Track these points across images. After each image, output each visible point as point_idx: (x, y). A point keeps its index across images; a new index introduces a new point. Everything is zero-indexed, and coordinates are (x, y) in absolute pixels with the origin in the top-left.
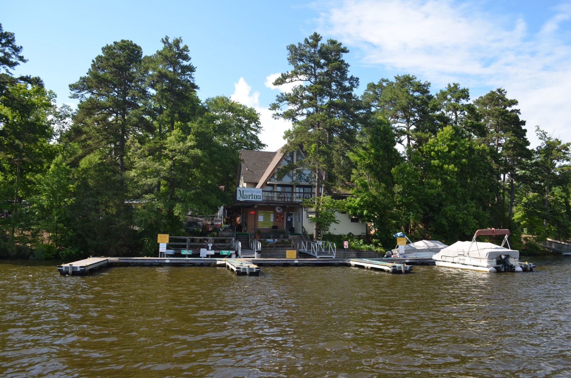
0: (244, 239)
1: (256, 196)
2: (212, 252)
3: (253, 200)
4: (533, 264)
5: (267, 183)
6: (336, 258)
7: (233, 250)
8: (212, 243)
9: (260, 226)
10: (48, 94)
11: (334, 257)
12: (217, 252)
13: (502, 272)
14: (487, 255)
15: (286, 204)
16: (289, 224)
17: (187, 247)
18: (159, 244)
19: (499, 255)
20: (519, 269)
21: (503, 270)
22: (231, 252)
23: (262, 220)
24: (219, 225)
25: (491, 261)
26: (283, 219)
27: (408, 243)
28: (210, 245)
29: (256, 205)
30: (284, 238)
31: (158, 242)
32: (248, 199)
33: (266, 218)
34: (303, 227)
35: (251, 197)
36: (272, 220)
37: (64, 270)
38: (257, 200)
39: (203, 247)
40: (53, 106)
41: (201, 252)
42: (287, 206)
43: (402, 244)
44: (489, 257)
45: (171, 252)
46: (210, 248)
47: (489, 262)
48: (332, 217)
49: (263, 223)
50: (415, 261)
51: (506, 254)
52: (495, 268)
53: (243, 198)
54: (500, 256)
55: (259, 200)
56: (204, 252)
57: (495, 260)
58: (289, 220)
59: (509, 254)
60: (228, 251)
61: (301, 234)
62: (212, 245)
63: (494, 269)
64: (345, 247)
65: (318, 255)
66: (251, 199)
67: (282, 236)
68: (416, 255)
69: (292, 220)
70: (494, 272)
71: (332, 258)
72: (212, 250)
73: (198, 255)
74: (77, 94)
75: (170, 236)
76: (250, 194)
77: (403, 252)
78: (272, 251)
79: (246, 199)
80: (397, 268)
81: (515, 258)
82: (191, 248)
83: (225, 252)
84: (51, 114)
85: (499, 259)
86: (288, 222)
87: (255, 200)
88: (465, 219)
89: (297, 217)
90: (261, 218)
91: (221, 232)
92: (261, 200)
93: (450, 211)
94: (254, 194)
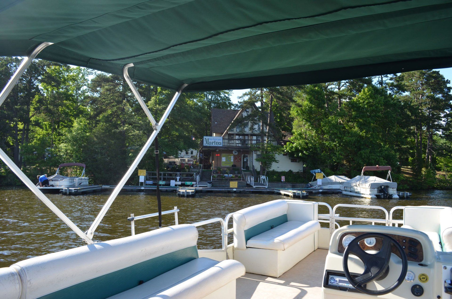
0: (208, 174)
1: (217, 143)
2: (180, 183)
3: (216, 145)
4: (409, 193)
5: (228, 133)
6: (268, 188)
7: (194, 181)
8: (179, 176)
9: (223, 165)
10: (83, 71)
11: (267, 187)
12: (183, 182)
13: (382, 198)
14: (369, 186)
15: (240, 148)
16: (245, 163)
17: (162, 179)
18: (139, 176)
19: (379, 186)
20: (396, 196)
21: (382, 197)
22: (193, 183)
23: (225, 161)
24: (191, 164)
25: (373, 190)
26: (241, 160)
27: (324, 177)
28: (178, 178)
29: (217, 149)
30: (238, 173)
31: (139, 175)
32: (212, 145)
33: (228, 159)
34: (253, 166)
35: (214, 143)
36: (232, 161)
37: (64, 191)
38: (219, 145)
39: (173, 179)
40: (86, 79)
41: (171, 182)
42: (241, 150)
43: (320, 178)
44: (371, 187)
45: (150, 182)
46: (178, 180)
47: (371, 191)
48: (273, 158)
49: (225, 163)
50: (327, 191)
51: (386, 185)
52: (376, 195)
53: (208, 144)
54: (381, 187)
55: (220, 145)
56: (173, 183)
57: (376, 190)
58: (245, 160)
59: (389, 185)
60: (190, 182)
61: (252, 171)
62: (179, 178)
63: (375, 197)
64: (282, 181)
65: (254, 186)
66: (214, 145)
67: (236, 172)
68: (330, 187)
69: (247, 160)
70: (375, 198)
71: (265, 187)
72: (179, 181)
73: (169, 185)
74: (92, 71)
75: (146, 171)
76: (213, 141)
77: (321, 184)
78: (227, 183)
79: (210, 145)
80: (296, 194)
81: (393, 189)
82: (164, 179)
83: (188, 183)
84: (85, 85)
85: (380, 189)
86: (244, 162)
87: (217, 145)
88: (377, 160)
89: (250, 158)
90: (224, 159)
91: (192, 169)
92: (221, 145)
93: (365, 153)
94: (216, 141)
